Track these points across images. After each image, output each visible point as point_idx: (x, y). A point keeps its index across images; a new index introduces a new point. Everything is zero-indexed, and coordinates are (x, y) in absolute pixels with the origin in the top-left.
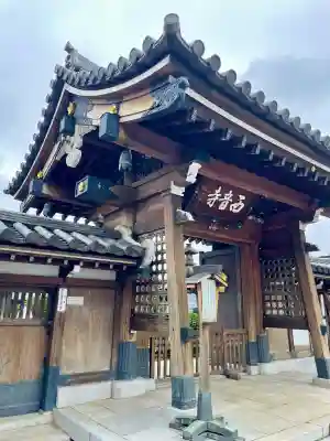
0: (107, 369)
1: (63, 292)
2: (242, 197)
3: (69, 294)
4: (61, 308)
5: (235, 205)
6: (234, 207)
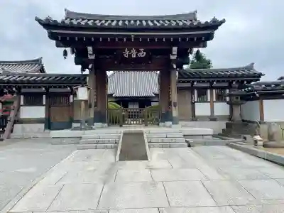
1: (71, 97)
2: (142, 50)
4: (71, 101)
6: (140, 55)
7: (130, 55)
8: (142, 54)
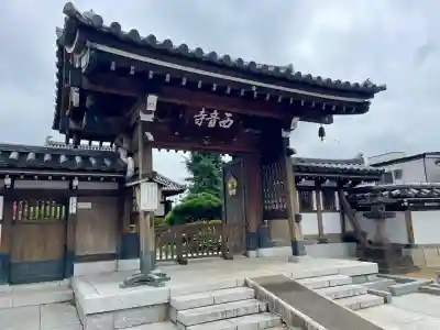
0: (114, 252)
1: (73, 200)
2: (229, 115)
3: (78, 201)
4: (73, 210)
5: (224, 122)
6: (223, 124)
7: (206, 122)
8: (227, 123)
